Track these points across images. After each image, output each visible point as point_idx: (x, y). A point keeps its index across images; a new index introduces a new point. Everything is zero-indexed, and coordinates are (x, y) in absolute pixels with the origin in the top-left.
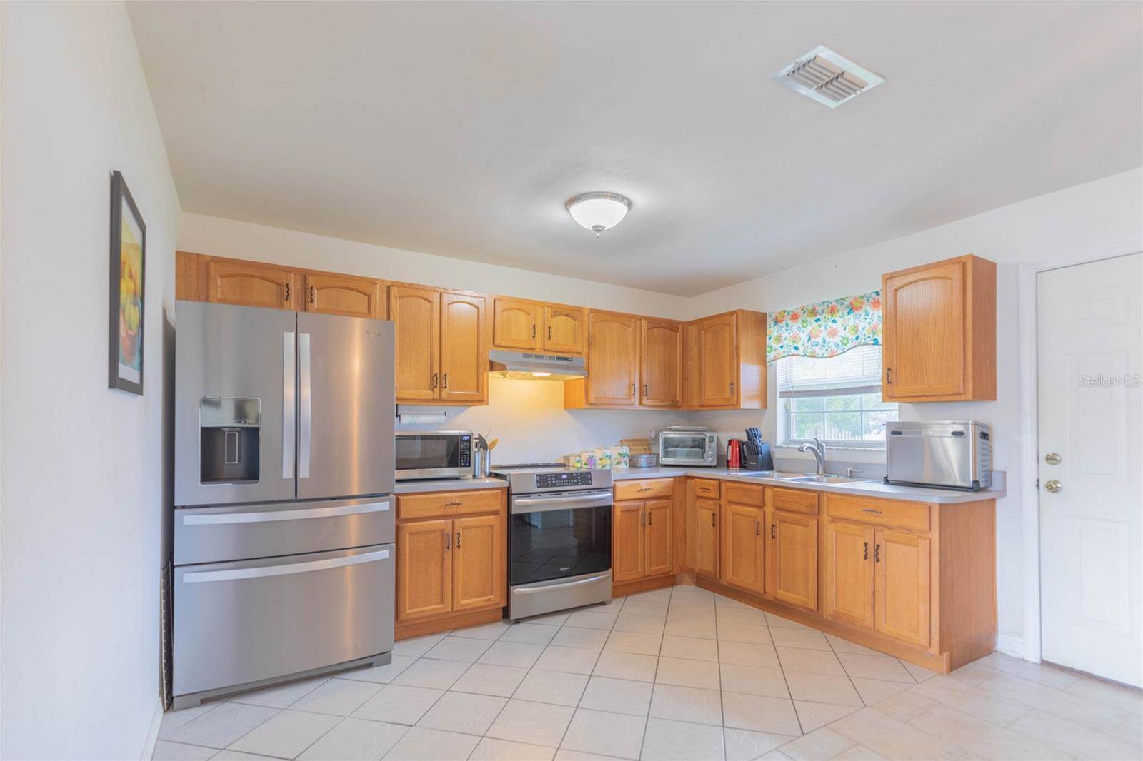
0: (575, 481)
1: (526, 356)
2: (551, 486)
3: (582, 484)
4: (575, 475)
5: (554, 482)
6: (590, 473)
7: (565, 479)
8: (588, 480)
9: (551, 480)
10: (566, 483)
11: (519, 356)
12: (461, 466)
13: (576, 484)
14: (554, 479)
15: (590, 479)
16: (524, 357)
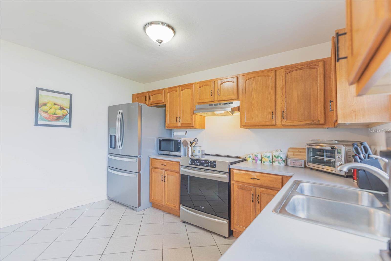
0: (207, 164)
1: (210, 105)
2: (196, 165)
3: (210, 167)
4: (208, 161)
5: (197, 163)
6: (215, 162)
7: (202, 163)
8: (214, 165)
9: (196, 162)
10: (203, 165)
11: (207, 106)
12: (178, 152)
13: (207, 166)
14: (197, 162)
15: (215, 165)
16: (209, 106)
